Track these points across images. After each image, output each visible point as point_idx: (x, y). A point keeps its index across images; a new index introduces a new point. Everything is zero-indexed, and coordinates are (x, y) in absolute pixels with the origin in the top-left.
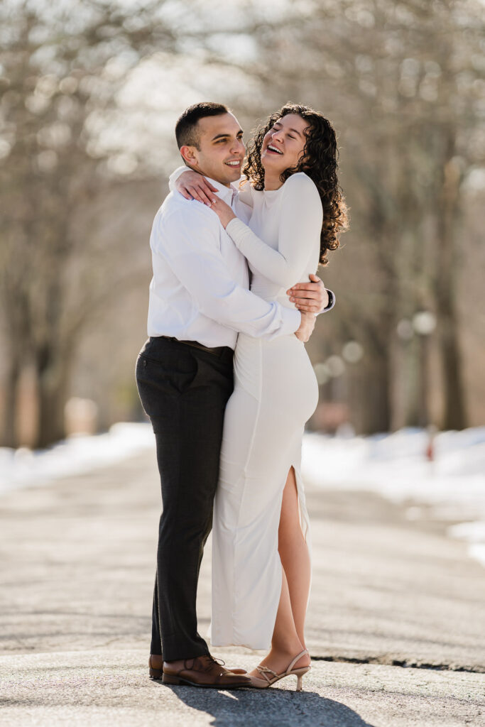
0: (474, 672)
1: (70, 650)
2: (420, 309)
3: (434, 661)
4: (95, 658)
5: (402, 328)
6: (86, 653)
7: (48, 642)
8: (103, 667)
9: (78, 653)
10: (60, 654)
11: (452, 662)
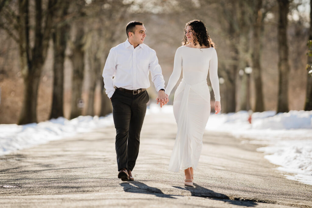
0: (265, 203)
1: (112, 192)
2: (248, 66)
3: (250, 198)
4: (122, 195)
5: (241, 72)
6: (118, 193)
7: (104, 189)
8: (124, 199)
9: (115, 193)
10: (108, 193)
11: (257, 199)
